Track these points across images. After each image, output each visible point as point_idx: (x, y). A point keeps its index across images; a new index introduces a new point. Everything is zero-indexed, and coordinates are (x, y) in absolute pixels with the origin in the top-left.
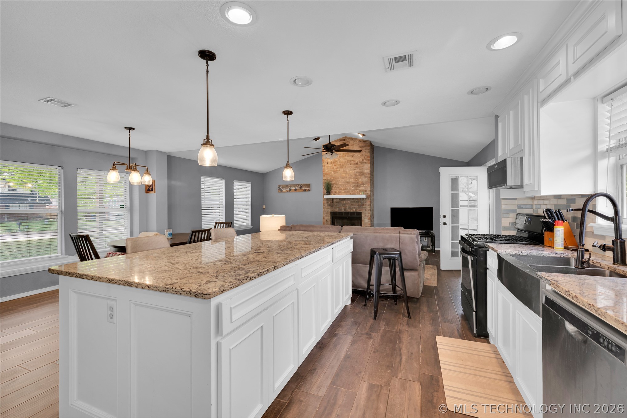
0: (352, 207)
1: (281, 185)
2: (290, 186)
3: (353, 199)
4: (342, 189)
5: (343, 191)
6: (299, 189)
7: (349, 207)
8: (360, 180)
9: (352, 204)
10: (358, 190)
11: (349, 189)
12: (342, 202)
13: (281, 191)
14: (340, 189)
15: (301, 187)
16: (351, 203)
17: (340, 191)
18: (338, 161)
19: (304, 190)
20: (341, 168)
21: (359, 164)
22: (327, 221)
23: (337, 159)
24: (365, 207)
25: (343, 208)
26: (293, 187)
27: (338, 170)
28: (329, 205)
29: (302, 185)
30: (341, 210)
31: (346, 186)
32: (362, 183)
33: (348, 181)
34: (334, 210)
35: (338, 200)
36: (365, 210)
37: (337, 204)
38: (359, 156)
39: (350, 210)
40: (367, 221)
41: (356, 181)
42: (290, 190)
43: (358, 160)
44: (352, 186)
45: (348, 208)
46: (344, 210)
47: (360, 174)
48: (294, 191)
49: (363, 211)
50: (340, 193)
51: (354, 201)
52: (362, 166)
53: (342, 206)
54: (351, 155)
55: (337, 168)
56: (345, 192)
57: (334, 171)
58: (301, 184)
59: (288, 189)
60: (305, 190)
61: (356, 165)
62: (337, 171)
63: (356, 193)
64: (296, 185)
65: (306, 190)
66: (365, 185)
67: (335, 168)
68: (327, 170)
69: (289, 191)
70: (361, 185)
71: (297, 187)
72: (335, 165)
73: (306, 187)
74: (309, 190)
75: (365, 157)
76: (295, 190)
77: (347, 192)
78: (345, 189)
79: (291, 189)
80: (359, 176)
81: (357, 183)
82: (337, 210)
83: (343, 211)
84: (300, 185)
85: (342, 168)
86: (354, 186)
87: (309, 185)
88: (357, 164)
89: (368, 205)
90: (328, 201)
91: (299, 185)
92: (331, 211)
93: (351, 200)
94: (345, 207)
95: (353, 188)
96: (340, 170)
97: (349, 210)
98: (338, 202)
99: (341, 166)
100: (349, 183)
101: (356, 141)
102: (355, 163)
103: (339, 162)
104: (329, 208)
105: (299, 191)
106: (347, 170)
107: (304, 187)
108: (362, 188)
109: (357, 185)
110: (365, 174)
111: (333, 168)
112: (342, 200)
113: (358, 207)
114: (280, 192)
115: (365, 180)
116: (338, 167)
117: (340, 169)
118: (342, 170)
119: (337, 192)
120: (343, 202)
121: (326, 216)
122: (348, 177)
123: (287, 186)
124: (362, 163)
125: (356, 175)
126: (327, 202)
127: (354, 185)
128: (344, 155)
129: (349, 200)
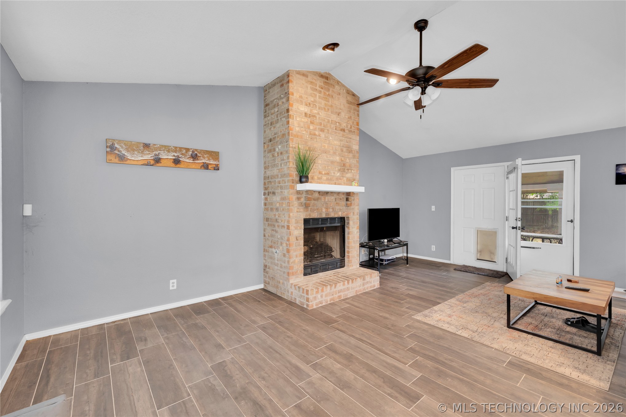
0: (337, 208)
1: (120, 142)
2: (156, 149)
3: (338, 193)
4: (323, 173)
5: (325, 178)
6: (188, 161)
7: (333, 209)
8: (348, 160)
9: (337, 203)
10: (345, 179)
11: (333, 174)
12: (323, 198)
13: (122, 158)
14: (320, 173)
15: (194, 157)
16: (336, 201)
17: (320, 176)
18: (318, 116)
19: (203, 166)
20: (322, 130)
21: (347, 131)
22: (297, 240)
23: (316, 111)
24: (353, 209)
25: (324, 210)
26: (169, 152)
27: (317, 133)
28: (301, 205)
29: (200, 153)
30: (321, 214)
31: (329, 167)
32: (350, 166)
33: (331, 159)
34: (310, 215)
35: (317, 195)
36: (353, 213)
37: (316, 202)
38: (347, 117)
39: (335, 214)
40: (355, 233)
41: (342, 161)
42: (158, 160)
43: (345, 125)
44: (337, 169)
45: (331, 210)
46: (326, 214)
47: (347, 150)
48: (173, 165)
49: (351, 216)
50: (320, 181)
51: (339, 197)
52: (350, 136)
53: (323, 205)
54: (336, 113)
55: (315, 129)
56: (327, 179)
57: (310, 134)
58: (196, 150)
59: (148, 156)
60: (206, 167)
61: (342, 133)
62: (315, 134)
63: (343, 183)
64: (176, 149)
65: (210, 167)
66: (353, 170)
67: (311, 127)
68: (297, 129)
69: (152, 162)
70: (348, 170)
71: (182, 154)
72: (312, 123)
73: (209, 159)
74: (217, 168)
75: (353, 123)
76: (177, 162)
77: (331, 180)
78: (328, 174)
79: (160, 159)
80: (347, 154)
81: (344, 165)
82: (315, 215)
83: (324, 216)
84: (193, 152)
85: (324, 131)
86: (339, 170)
87: (215, 155)
88: (343, 130)
89: (357, 206)
90: (299, 196)
91: (187, 150)
92: (305, 218)
93: (336, 196)
94: (327, 208)
95: (338, 174)
96: (319, 136)
97: (332, 215)
98: (317, 199)
99: (322, 127)
100: (332, 162)
101: (343, 90)
102: (341, 128)
103: (319, 118)
104: (302, 210)
105: (188, 167)
106: (331, 138)
107: (204, 158)
108: (349, 175)
109: (344, 170)
110: (353, 152)
111: (309, 128)
112: (322, 195)
113: (344, 207)
114: (117, 160)
115: (353, 162)
116: (318, 127)
117: (321, 133)
118: (323, 135)
119: (316, 178)
120: (325, 198)
121: (296, 228)
122: (332, 151)
123: (147, 146)
124: (350, 131)
125: (342, 151)
126: (299, 199)
127: (339, 168)
128: (326, 108)
129: (333, 195)
